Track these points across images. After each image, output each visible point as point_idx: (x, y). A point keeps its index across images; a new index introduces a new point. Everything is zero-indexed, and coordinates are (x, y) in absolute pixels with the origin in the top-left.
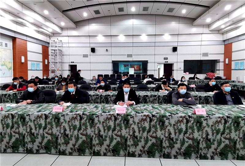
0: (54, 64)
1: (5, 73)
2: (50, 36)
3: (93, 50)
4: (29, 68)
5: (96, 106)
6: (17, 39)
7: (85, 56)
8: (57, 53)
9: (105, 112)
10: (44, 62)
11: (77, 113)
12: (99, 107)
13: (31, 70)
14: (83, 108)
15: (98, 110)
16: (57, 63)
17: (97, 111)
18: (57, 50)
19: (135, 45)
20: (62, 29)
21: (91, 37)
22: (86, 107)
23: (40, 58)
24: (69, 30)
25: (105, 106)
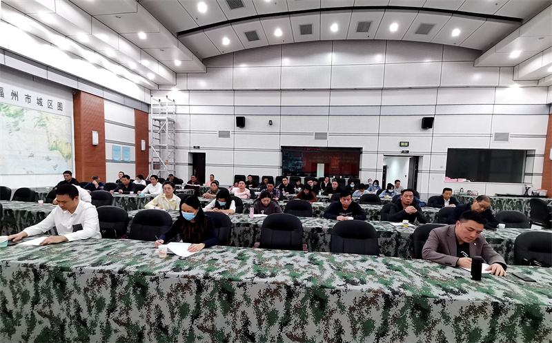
0: (158, 150)
1: (57, 166)
2: (151, 91)
3: (241, 122)
4: (108, 156)
5: (240, 255)
6: (83, 95)
7: (224, 134)
8: (165, 127)
9: (263, 276)
10: (138, 145)
11: (191, 273)
12: (248, 258)
13: (113, 161)
14: (208, 258)
15: (245, 267)
16: (164, 147)
17: (242, 269)
18: (165, 120)
19: (333, 111)
20: (176, 74)
21: (236, 93)
22: (215, 256)
23: (130, 136)
24: (190, 76)
25: (264, 256)
